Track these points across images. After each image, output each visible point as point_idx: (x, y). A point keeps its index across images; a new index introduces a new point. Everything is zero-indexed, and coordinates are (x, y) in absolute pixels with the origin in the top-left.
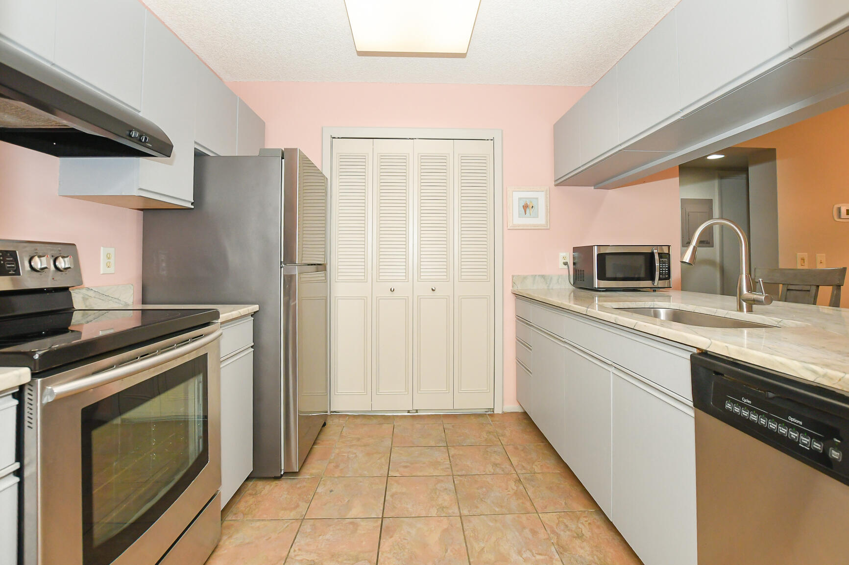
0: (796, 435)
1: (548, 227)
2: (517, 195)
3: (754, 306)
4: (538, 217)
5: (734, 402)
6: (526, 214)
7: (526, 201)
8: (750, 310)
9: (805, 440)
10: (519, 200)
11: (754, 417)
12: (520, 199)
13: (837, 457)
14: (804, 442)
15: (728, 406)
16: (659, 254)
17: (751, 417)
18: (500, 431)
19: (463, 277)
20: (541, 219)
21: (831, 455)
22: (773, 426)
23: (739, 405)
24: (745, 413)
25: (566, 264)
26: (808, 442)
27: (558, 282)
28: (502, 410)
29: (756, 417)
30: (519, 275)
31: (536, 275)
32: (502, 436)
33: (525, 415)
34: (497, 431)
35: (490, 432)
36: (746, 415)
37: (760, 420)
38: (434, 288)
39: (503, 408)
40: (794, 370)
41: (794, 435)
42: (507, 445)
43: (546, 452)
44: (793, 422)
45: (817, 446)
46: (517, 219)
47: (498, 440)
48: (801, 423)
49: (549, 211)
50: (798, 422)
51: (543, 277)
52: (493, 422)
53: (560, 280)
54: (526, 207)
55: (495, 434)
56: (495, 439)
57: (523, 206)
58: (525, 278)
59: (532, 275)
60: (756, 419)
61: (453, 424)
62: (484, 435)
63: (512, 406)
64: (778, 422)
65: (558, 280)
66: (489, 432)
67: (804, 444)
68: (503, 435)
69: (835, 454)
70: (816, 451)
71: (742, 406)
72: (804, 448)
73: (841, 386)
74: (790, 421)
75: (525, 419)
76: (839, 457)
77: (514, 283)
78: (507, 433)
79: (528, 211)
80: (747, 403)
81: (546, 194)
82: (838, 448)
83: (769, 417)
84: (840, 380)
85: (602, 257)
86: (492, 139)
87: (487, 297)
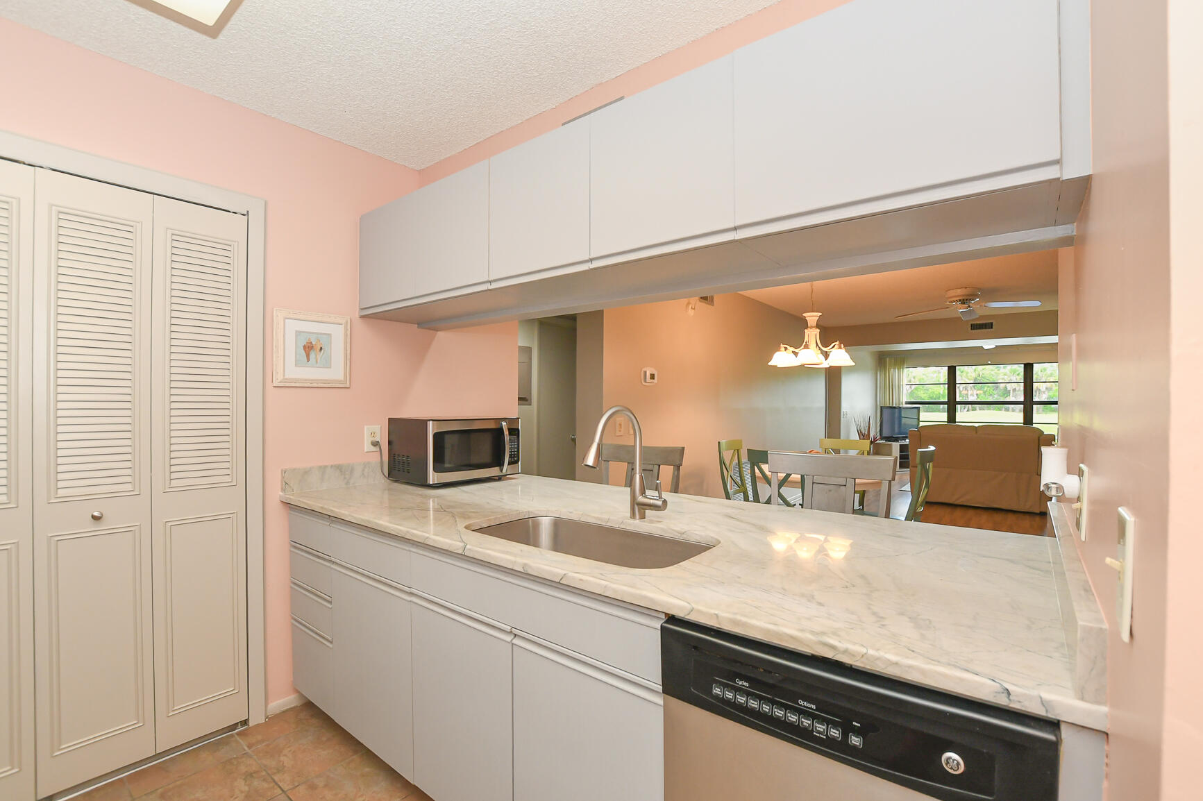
0: (809, 722)
1: (348, 385)
2: (293, 326)
3: (648, 512)
4: (330, 368)
5: (725, 686)
6: (308, 360)
7: (309, 339)
8: (643, 517)
9: (821, 727)
10: (296, 336)
11: (753, 704)
12: (298, 333)
13: (858, 744)
14: (819, 729)
15: (717, 691)
16: (509, 429)
17: (749, 704)
18: (272, 763)
19: (174, 483)
20: (336, 372)
21: (851, 742)
22: (779, 713)
23: (732, 689)
24: (741, 699)
25: (375, 444)
26: (824, 730)
27: (363, 474)
28: (266, 713)
29: (756, 703)
30: (295, 469)
31: (326, 467)
32: (279, 771)
33: (309, 706)
34: (265, 766)
35: (251, 775)
36: (743, 702)
37: (763, 707)
38: (96, 514)
39: (266, 710)
40: (808, 646)
41: (806, 722)
42: (294, 788)
43: (367, 770)
44: (804, 706)
45: (835, 733)
46: (289, 366)
47: (272, 784)
48: (814, 707)
49: (349, 359)
50: (810, 706)
51: (339, 468)
52: (254, 748)
53: (366, 470)
54: (308, 348)
55: (264, 773)
56: (266, 785)
57: (304, 347)
58: (306, 472)
59: (320, 467)
60: (756, 706)
61: (159, 791)
62: (241, 785)
63: (283, 701)
64: (786, 707)
65: (363, 470)
66: (249, 776)
67: (819, 732)
68: (280, 769)
69: (855, 741)
70: (834, 739)
71: (737, 690)
72: (819, 737)
73: (862, 662)
74: (801, 705)
75: (312, 716)
76: (860, 744)
77: (285, 485)
78: (287, 761)
79: (312, 355)
80: (744, 686)
81: (346, 329)
82: (858, 732)
83: (773, 702)
84: (863, 656)
85: (438, 437)
86: (246, 213)
87: (231, 516)
